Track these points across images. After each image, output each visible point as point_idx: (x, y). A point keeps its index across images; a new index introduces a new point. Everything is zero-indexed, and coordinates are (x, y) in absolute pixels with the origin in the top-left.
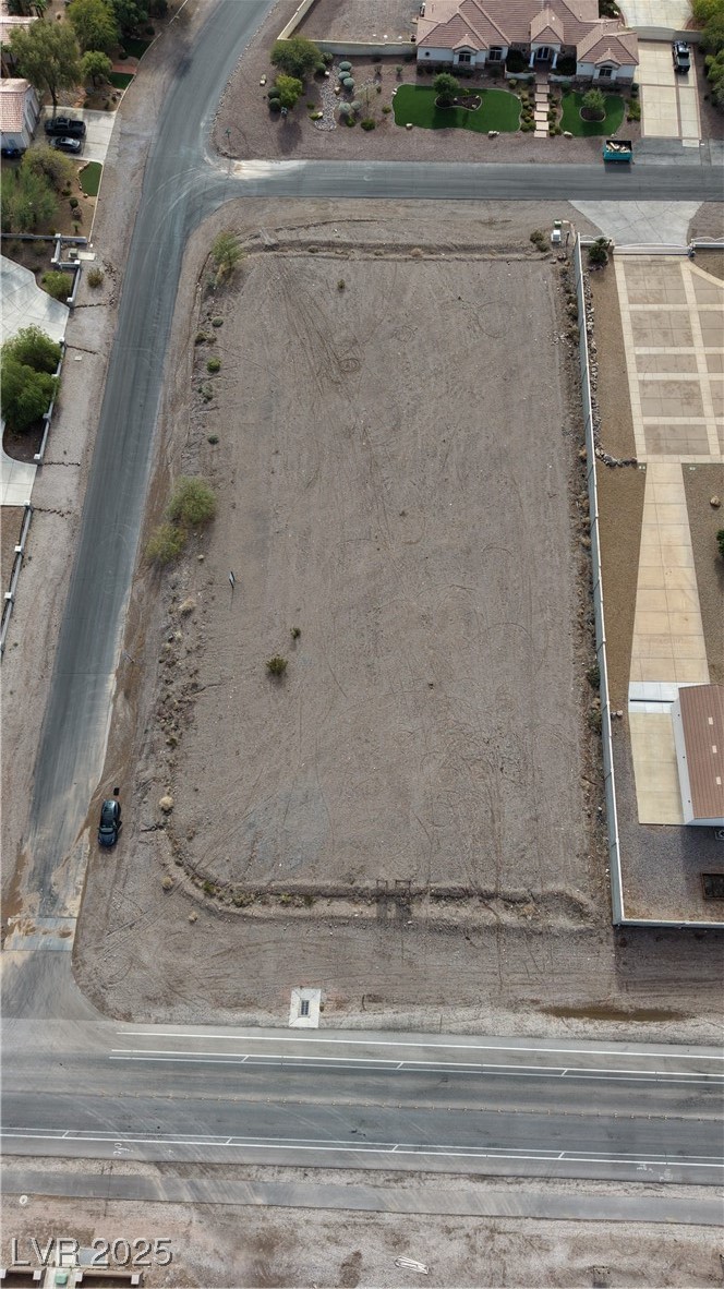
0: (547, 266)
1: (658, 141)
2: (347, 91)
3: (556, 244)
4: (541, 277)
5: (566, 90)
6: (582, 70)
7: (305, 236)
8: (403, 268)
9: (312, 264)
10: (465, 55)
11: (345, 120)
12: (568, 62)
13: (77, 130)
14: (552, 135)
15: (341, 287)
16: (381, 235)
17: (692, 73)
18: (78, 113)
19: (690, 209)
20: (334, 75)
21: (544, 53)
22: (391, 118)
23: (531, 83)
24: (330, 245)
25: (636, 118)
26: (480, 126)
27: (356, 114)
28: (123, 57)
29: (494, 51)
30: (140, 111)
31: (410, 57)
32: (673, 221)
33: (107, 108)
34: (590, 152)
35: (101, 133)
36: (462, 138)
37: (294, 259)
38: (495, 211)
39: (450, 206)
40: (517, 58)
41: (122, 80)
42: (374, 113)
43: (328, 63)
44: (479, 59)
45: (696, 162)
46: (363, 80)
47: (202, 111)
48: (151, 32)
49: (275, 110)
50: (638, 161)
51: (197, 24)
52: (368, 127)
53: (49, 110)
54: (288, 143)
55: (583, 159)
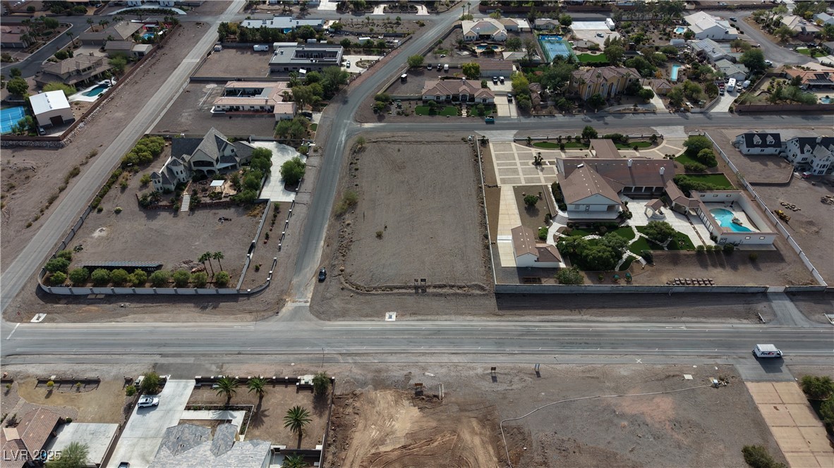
0: (467, 145)
1: (503, 117)
2: (399, 107)
3: (470, 140)
4: (465, 148)
5: (472, 106)
6: (476, 100)
7: (386, 139)
8: (419, 146)
9: (389, 145)
10: (438, 97)
11: (399, 113)
12: (472, 99)
13: (310, 115)
14: (468, 116)
15: (399, 150)
16: (410, 139)
17: (514, 101)
18: (311, 112)
19: (515, 132)
20: (395, 105)
21: (464, 96)
22: (414, 113)
23: (460, 104)
24: (395, 141)
25: (496, 112)
26: (444, 115)
27: (403, 113)
28: (324, 100)
29: (448, 96)
30: (330, 113)
31: (420, 99)
32: (510, 135)
33: (319, 111)
34: (481, 120)
35: (317, 118)
36: (438, 117)
37: (383, 145)
38: (450, 134)
39: (434, 133)
40: (455, 98)
41: (325, 105)
42: (409, 111)
43: (393, 101)
44: (443, 98)
45: (516, 121)
46: (405, 105)
47: (351, 112)
48: (334, 94)
49: (375, 112)
50: (496, 122)
51: (349, 93)
52: (407, 115)
53: (300, 111)
54: (381, 119)
55: (479, 122)
